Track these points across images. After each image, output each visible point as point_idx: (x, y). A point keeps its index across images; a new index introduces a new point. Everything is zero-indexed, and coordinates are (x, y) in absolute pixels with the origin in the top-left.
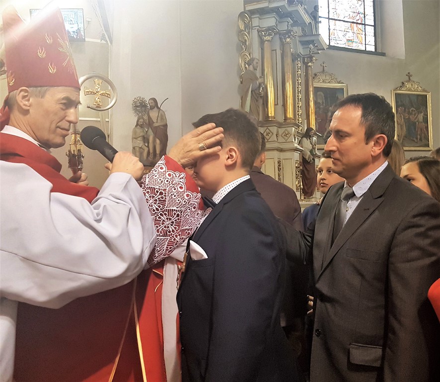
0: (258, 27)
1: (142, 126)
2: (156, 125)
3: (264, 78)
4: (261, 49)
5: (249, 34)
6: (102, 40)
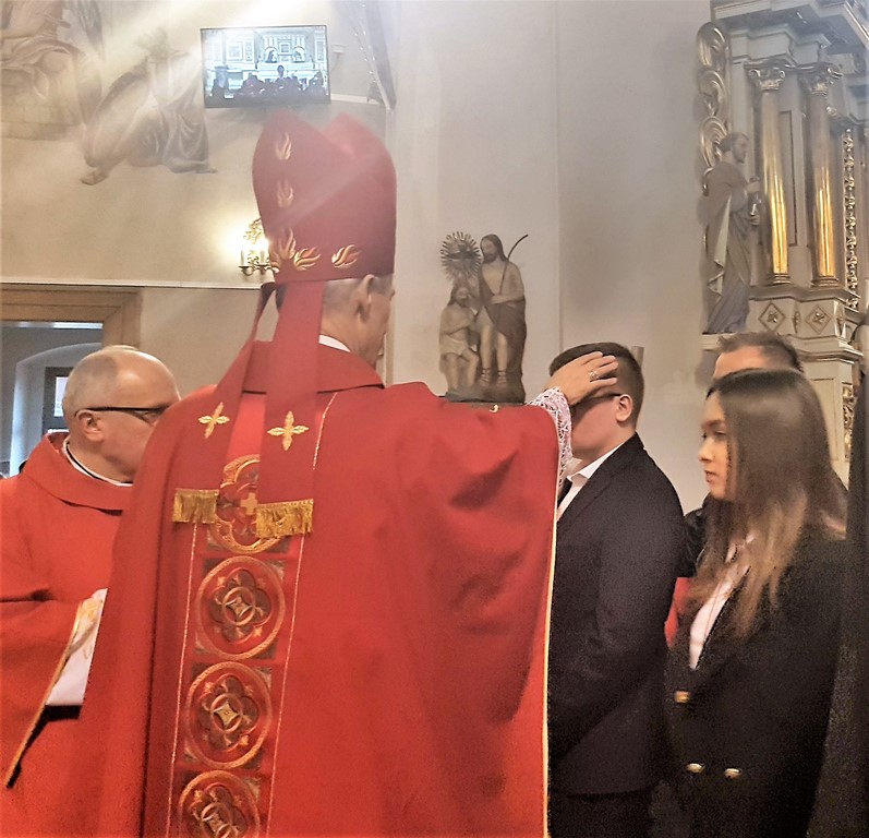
0: (745, 59)
1: (464, 304)
2: (498, 299)
3: (761, 181)
4: (752, 110)
5: (723, 74)
6: (370, 97)
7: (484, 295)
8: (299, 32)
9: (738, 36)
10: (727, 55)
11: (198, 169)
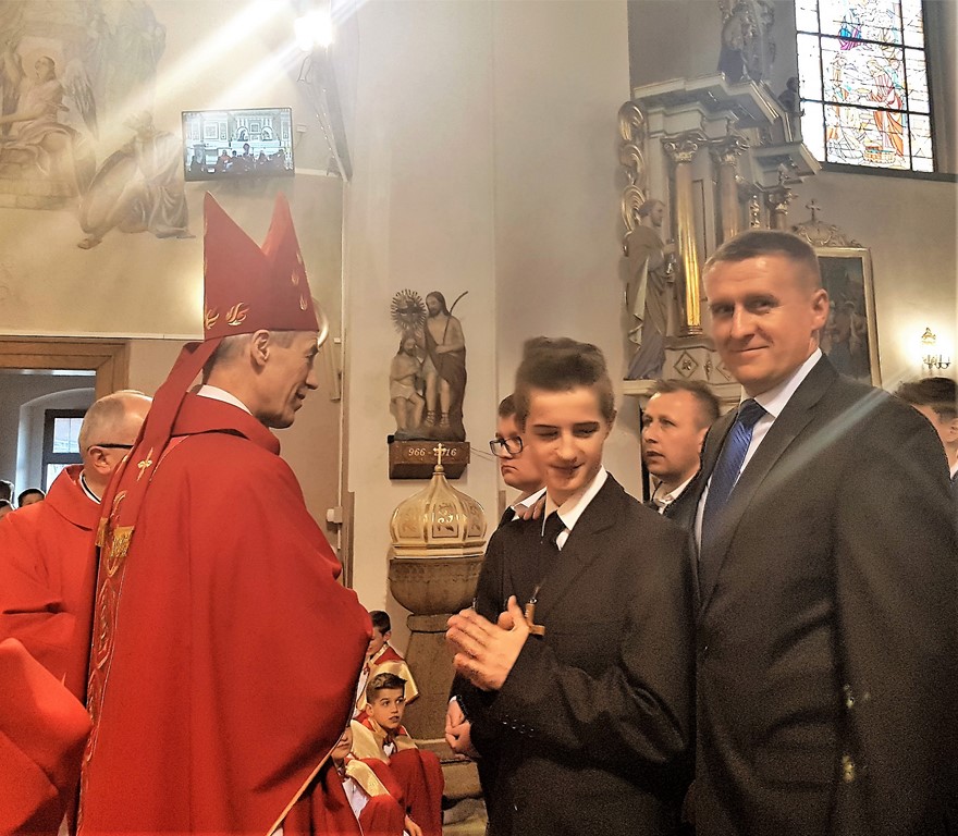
0: (662, 134)
1: (411, 354)
2: (441, 349)
4: (668, 179)
5: (642, 148)
6: (329, 171)
7: (429, 346)
8: (266, 114)
9: (655, 113)
10: (646, 131)
11: (179, 234)
